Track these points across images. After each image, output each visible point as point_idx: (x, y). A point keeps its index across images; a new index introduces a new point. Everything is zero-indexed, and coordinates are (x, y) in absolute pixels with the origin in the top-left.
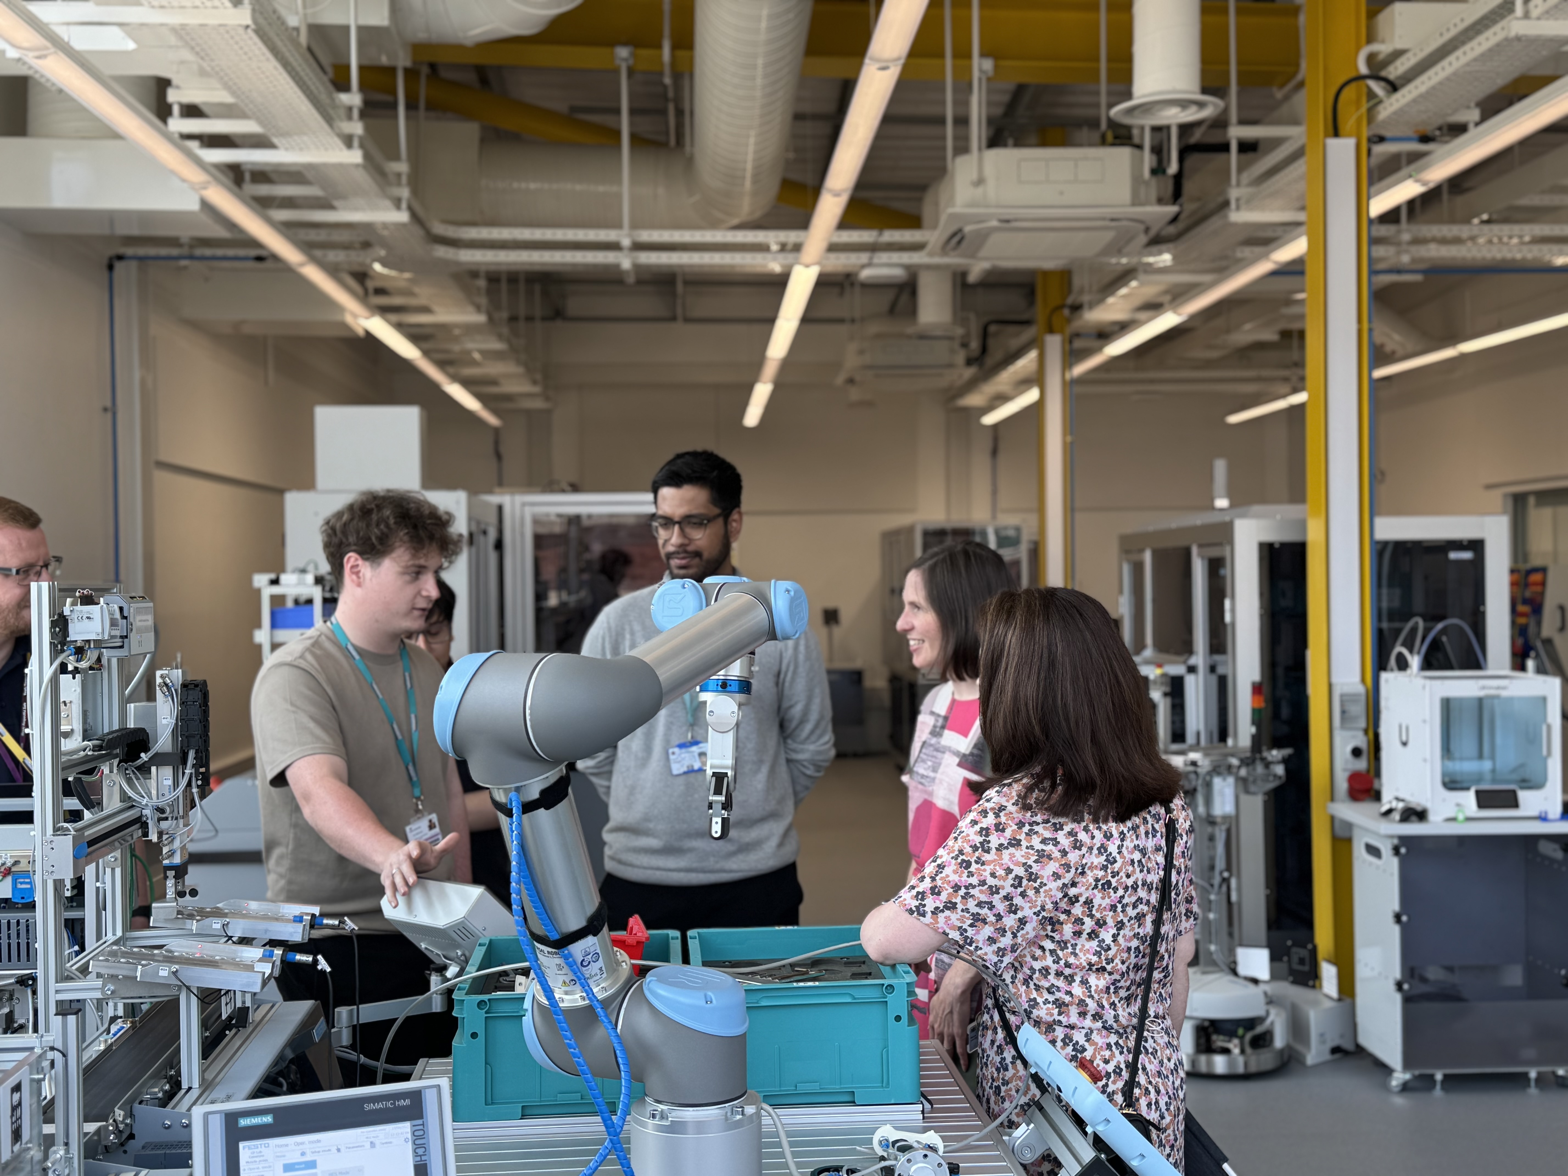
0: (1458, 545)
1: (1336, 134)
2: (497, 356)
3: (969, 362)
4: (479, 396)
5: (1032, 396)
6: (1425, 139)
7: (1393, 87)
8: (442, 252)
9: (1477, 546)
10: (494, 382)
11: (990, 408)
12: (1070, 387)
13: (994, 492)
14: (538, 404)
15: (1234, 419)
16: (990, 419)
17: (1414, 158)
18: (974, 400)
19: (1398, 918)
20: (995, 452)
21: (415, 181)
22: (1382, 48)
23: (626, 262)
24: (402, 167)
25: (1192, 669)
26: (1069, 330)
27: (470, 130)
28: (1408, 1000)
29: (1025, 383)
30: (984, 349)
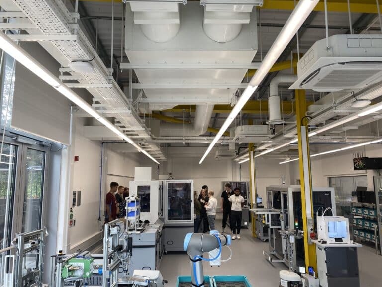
0: (326, 192)
1: (302, 125)
2: (161, 154)
3: (237, 154)
4: (157, 160)
5: (248, 159)
6: (317, 126)
7: (312, 118)
8: (155, 141)
9: (329, 193)
10: (159, 158)
11: (240, 161)
12: (254, 159)
13: (240, 175)
14: (166, 160)
15: (280, 163)
16: (239, 163)
17: (315, 128)
18: (237, 160)
19: (326, 262)
20: (240, 168)
21: (151, 131)
22: (310, 112)
23: (183, 142)
24: (150, 129)
25: (281, 213)
26: (255, 150)
27: (159, 121)
28: (329, 277)
29: (247, 157)
30: (239, 152)
